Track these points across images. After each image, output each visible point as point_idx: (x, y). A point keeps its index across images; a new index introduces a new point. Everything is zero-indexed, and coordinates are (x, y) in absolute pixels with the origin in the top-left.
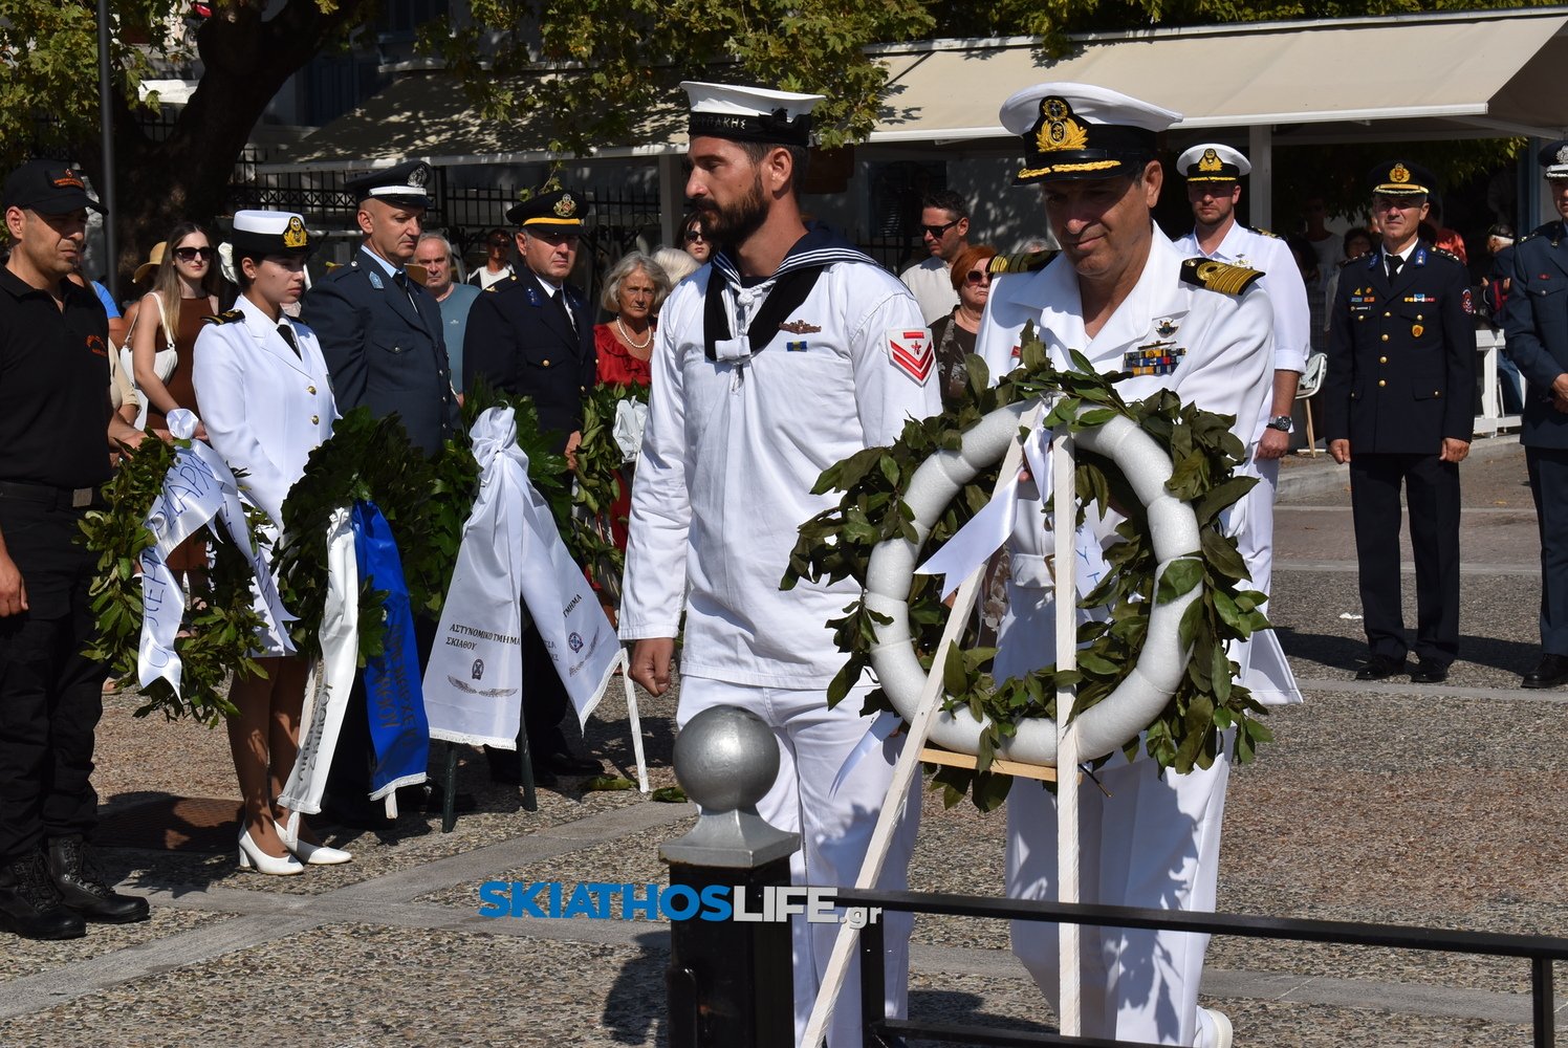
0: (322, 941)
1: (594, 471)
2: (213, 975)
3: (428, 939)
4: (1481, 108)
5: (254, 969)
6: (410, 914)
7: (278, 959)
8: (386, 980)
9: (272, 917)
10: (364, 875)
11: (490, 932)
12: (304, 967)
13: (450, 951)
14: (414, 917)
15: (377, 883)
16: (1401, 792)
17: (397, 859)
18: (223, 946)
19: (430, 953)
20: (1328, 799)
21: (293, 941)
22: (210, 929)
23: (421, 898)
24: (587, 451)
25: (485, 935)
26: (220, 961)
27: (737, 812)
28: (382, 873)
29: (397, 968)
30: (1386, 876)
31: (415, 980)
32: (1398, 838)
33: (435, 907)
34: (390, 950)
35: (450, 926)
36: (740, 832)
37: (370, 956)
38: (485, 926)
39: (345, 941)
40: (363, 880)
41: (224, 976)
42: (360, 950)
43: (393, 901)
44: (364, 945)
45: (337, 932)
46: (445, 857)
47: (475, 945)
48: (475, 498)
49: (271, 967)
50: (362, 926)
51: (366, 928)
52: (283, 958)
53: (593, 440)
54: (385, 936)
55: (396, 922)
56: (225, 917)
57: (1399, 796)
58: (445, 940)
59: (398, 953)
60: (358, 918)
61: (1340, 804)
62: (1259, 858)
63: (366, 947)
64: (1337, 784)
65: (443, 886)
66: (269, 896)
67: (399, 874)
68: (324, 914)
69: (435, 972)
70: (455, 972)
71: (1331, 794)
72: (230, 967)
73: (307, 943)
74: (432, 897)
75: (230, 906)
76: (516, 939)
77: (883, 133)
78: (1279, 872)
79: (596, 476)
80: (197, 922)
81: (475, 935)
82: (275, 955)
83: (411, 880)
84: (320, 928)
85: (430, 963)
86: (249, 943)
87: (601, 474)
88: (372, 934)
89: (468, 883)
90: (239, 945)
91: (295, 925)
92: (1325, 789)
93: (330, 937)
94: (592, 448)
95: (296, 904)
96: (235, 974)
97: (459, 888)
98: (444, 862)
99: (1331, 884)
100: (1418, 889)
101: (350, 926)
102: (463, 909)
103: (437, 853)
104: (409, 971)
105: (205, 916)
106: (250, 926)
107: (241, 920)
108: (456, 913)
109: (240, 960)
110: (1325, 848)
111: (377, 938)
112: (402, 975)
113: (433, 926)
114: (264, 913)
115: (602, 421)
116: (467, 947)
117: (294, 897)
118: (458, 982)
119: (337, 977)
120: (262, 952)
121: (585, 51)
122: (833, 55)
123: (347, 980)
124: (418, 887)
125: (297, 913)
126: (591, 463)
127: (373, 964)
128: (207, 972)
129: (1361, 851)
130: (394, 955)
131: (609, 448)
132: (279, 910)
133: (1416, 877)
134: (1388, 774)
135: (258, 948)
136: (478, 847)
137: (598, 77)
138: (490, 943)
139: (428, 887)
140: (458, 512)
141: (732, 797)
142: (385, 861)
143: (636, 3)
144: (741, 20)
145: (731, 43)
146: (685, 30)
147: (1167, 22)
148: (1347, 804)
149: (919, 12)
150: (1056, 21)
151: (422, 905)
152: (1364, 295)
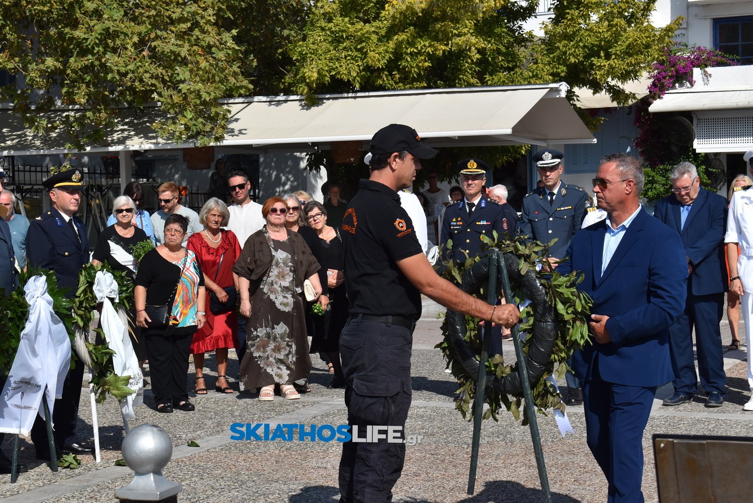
1: (82, 307)
4: (509, 131)
20: (438, 459)
24: (79, 297)
27: (152, 474)
30: (465, 496)
46: (12, 495)
48: (27, 320)
53: (83, 291)
61: (443, 461)
62: (405, 488)
64: (442, 452)
71: (439, 457)
77: (229, 141)
78: (414, 494)
79: (83, 309)
87: (86, 308)
92: (436, 454)
94: (82, 295)
98: (12, 497)
99: (439, 500)
103: (8, 493)
110: (436, 482)
115: (88, 282)
121: (83, 101)
122: (204, 103)
126: (81, 303)
129: (453, 483)
131: (91, 295)
134: (466, 446)
136: (29, 490)
137: (89, 114)
140: (18, 326)
141: (150, 467)
143: (109, 76)
144: (160, 85)
145: (155, 95)
146: (132, 89)
147: (363, 89)
148: (447, 461)
149: (245, 83)
150: (310, 89)
152: (457, 221)
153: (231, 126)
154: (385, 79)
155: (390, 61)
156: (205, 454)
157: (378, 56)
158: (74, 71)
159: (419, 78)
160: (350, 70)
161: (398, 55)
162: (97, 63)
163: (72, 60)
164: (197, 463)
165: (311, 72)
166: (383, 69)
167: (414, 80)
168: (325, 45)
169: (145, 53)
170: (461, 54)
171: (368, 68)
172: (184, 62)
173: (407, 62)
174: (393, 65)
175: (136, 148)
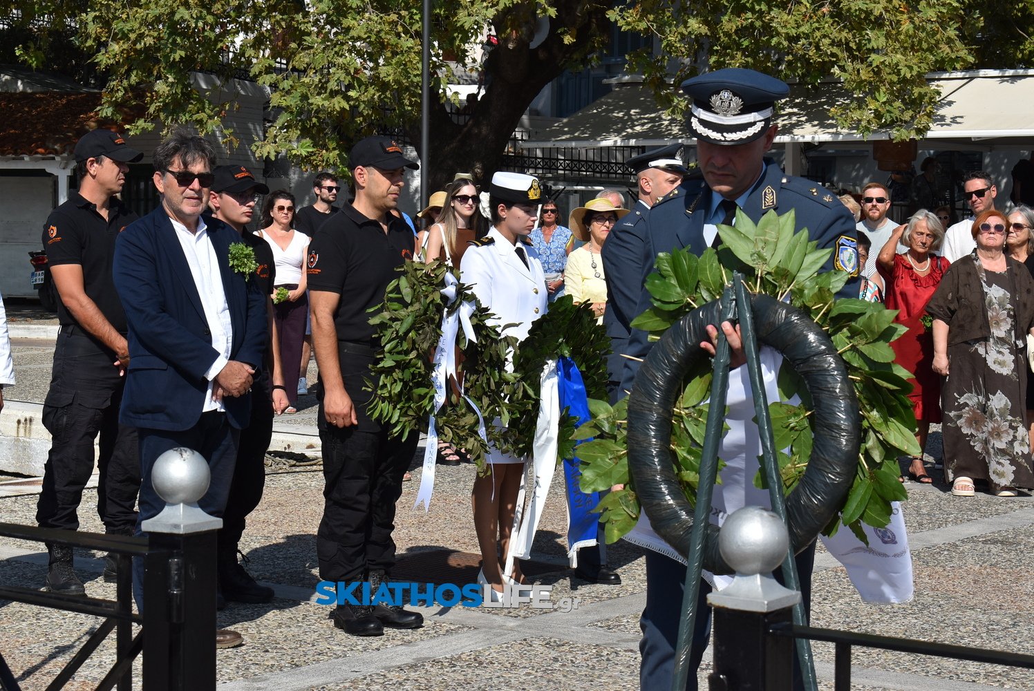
0: (527, 648)
2: (455, 666)
3: (594, 651)
5: (481, 663)
6: (584, 635)
7: (497, 658)
8: (565, 676)
9: (495, 631)
12: (513, 664)
13: (608, 660)
14: (588, 636)
17: (579, 598)
18: (462, 647)
19: (595, 660)
21: (507, 647)
22: (455, 636)
23: (592, 624)
25: (631, 651)
26: (460, 657)
27: (758, 576)
29: (573, 669)
31: (583, 677)
33: (601, 631)
34: (569, 657)
35: (609, 644)
36: (760, 589)
37: (556, 660)
38: (632, 646)
39: (541, 649)
40: (555, 611)
41: (461, 667)
42: (550, 656)
43: (575, 625)
44: (552, 652)
45: (536, 643)
46: (611, 598)
47: (624, 657)
49: (492, 663)
50: (552, 640)
51: (555, 642)
52: (500, 658)
54: (566, 648)
55: (575, 639)
56: (465, 629)
58: (605, 653)
59: (573, 659)
60: (550, 635)
63: (554, 654)
65: (607, 617)
66: (495, 617)
67: (579, 608)
68: (529, 631)
69: (597, 673)
70: (610, 674)
72: (466, 661)
73: (516, 649)
74: (599, 624)
75: (470, 622)
77: (936, 132)
80: (447, 631)
81: (625, 651)
82: (495, 655)
83: (587, 613)
84: (525, 640)
85: (594, 667)
86: (480, 646)
88: (558, 646)
89: (624, 616)
90: (473, 647)
91: (509, 637)
93: (531, 646)
95: (512, 623)
96: (469, 666)
97: (618, 619)
98: (609, 602)
101: (545, 640)
102: (619, 633)
103: (605, 596)
104: (580, 671)
105: (452, 627)
106: (481, 636)
107: (476, 631)
108: (613, 636)
109: (472, 657)
111: (561, 649)
112: (575, 674)
113: (598, 643)
114: (491, 628)
116: (619, 658)
117: (510, 619)
118: (611, 680)
119: (533, 672)
120: (487, 653)
122: (904, 81)
123: (539, 674)
124: (591, 617)
125: (512, 629)
127: (557, 665)
128: (451, 663)
130: (572, 661)
132: (500, 627)
135: (484, 650)
136: (632, 594)
138: (634, 656)
139: (597, 617)
141: (756, 565)
143: (774, 41)
144: (843, 55)
145: (835, 70)
146: (805, 60)
149: (963, 53)
151: (593, 629)
153: (941, 112)
158: (727, 34)
162: (758, 24)
163: (725, 19)
169: (825, 9)
172: (878, 23)
175: (808, 139)
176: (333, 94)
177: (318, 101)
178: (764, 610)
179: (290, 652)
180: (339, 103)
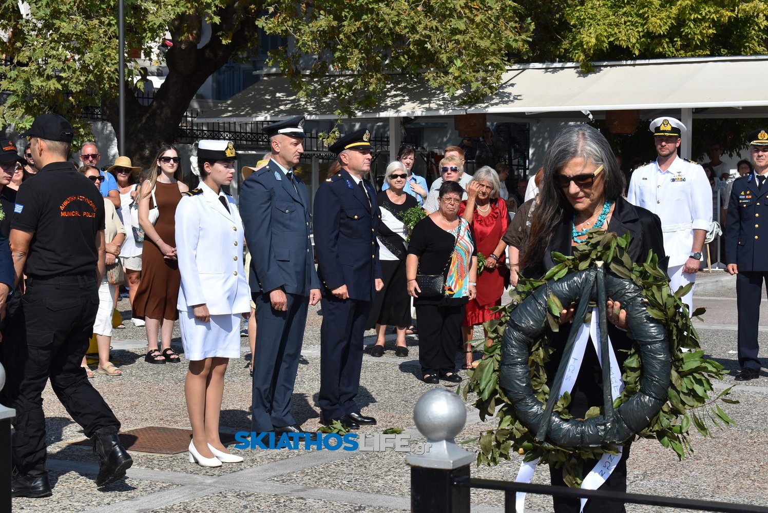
0: (222, 499)
3: (274, 499)
5: (189, 512)
6: (265, 487)
7: (201, 508)
9: (197, 487)
10: (242, 467)
11: (304, 497)
12: (213, 512)
13: (285, 506)
14: (268, 488)
15: (248, 471)
16: (756, 440)
17: (259, 460)
18: (174, 500)
19: (275, 506)
20: (719, 443)
21: (208, 499)
22: (167, 492)
23: (271, 479)
25: (302, 498)
26: (172, 508)
27: (445, 441)
28: (251, 466)
30: (749, 482)
32: (755, 463)
33: (278, 484)
34: (256, 504)
35: (285, 494)
36: (446, 452)
37: (245, 507)
38: (302, 494)
39: (234, 499)
40: (242, 470)
42: (241, 504)
43: (257, 480)
44: (242, 501)
45: (229, 495)
46: (282, 459)
47: (297, 503)
49: (197, 511)
50: (241, 492)
51: (244, 493)
52: (203, 507)
54: (253, 498)
55: (258, 491)
56: (175, 486)
57: (755, 442)
58: (282, 501)
59: (259, 506)
60: (239, 488)
61: (726, 445)
62: (685, 471)
63: (244, 503)
64: (724, 435)
65: (281, 473)
66: (196, 476)
67: (260, 467)
68: (223, 486)
71: (721, 440)
72: (177, 510)
73: (215, 500)
74: (276, 479)
75: (177, 481)
76: (317, 501)
78: (696, 478)
80: (161, 488)
81: (297, 498)
82: (199, 505)
83: (266, 470)
84: (221, 493)
85: (275, 512)
86: (186, 499)
88: (246, 496)
89: (294, 472)
90: (181, 500)
91: (209, 491)
92: (718, 438)
93: (226, 497)
95: (209, 480)
97: (289, 475)
98: (281, 462)
99: (721, 485)
100: (766, 489)
101: (236, 492)
102: (291, 485)
103: (278, 457)
105: (165, 485)
106: (187, 491)
107: (183, 488)
108: (287, 488)
109: (182, 507)
110: (718, 467)
111: (249, 498)
113: (276, 493)
114: (194, 485)
116: (293, 504)
117: (208, 477)
120: (193, 504)
121: (355, 66)
124: (269, 474)
125: (210, 485)
127: (247, 511)
129: (736, 469)
130: (257, 507)
132: (201, 483)
133: (765, 483)
134: (749, 431)
135: (191, 502)
136: (298, 455)
138: (304, 502)
139: (274, 474)
141: (443, 434)
142: (253, 461)
147: (642, 56)
148: (729, 445)
150: (586, 56)
151: (271, 483)
152: (746, 194)
153: (506, 91)
154: (666, 47)
155: (672, 27)
156: (475, 426)
157: (659, 22)
158: (347, 36)
159: (702, 46)
160: (629, 37)
161: (680, 21)
163: (345, 24)
164: (467, 436)
165: (589, 38)
166: (664, 36)
167: (697, 47)
168: (604, 10)
170: (748, 20)
171: (648, 34)
173: (690, 29)
174: (676, 30)
175: (408, 114)
176: (49, 78)
177: (37, 82)
178: (450, 467)
179: (40, 508)
180: (54, 85)
